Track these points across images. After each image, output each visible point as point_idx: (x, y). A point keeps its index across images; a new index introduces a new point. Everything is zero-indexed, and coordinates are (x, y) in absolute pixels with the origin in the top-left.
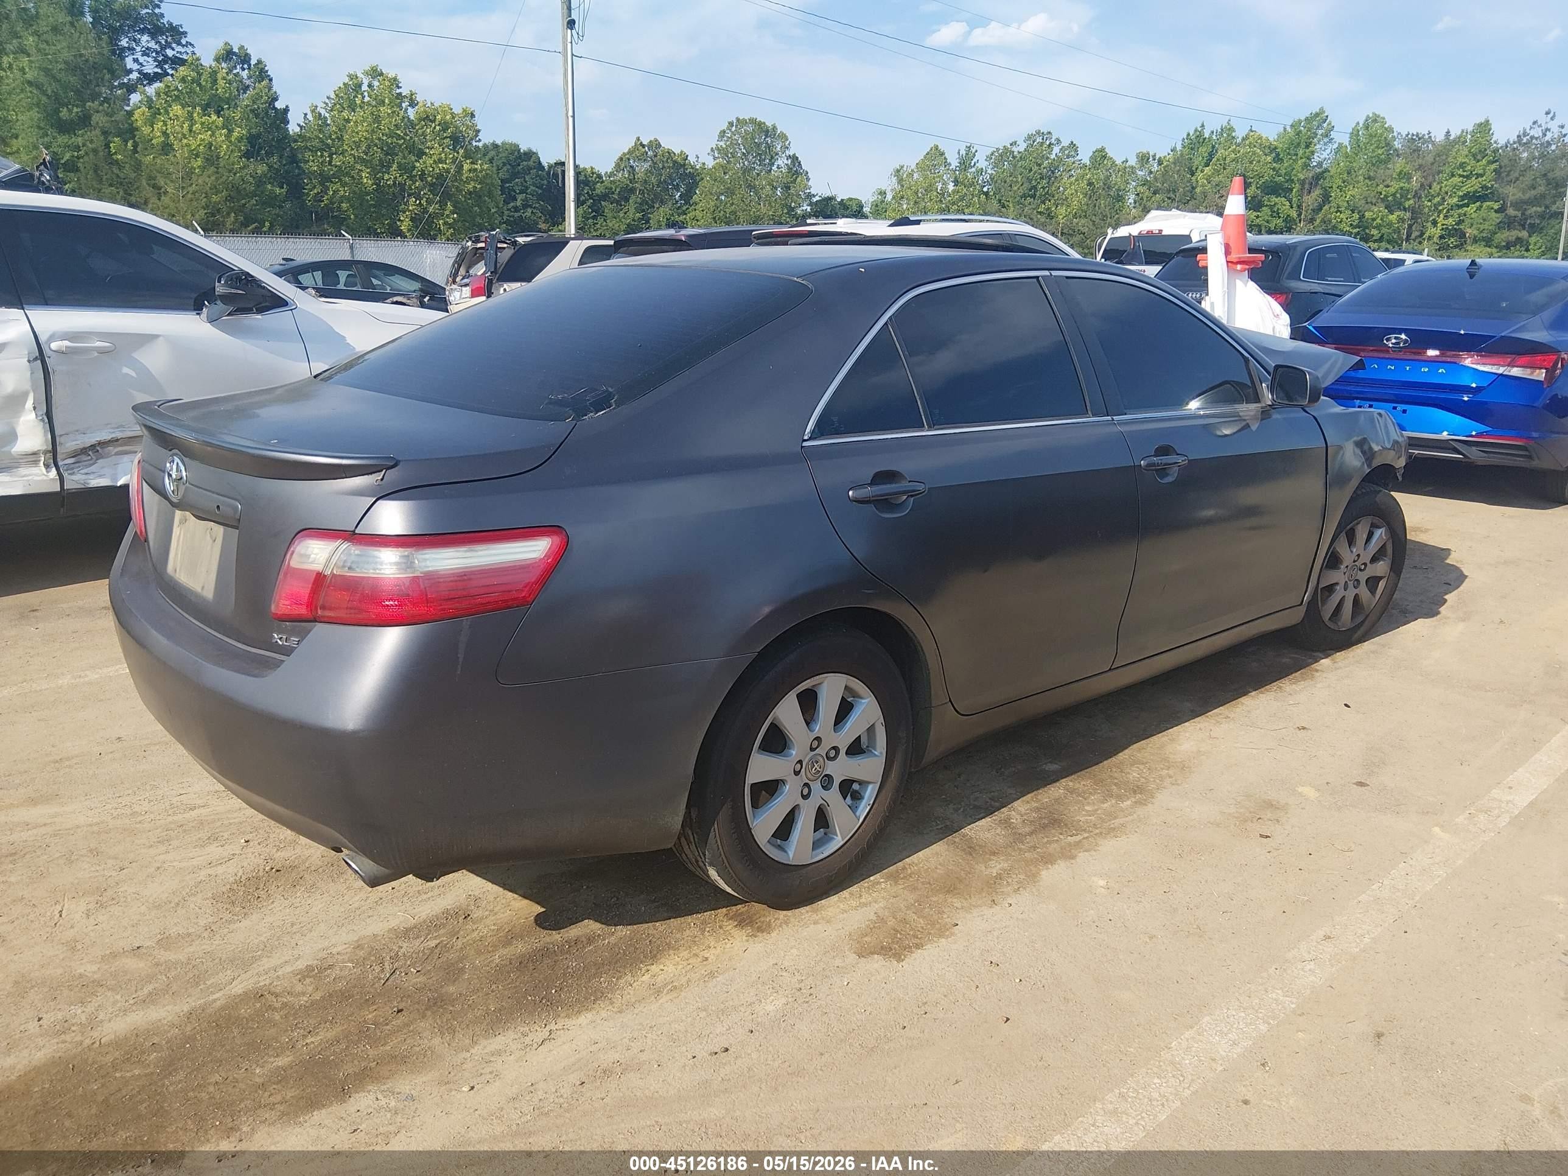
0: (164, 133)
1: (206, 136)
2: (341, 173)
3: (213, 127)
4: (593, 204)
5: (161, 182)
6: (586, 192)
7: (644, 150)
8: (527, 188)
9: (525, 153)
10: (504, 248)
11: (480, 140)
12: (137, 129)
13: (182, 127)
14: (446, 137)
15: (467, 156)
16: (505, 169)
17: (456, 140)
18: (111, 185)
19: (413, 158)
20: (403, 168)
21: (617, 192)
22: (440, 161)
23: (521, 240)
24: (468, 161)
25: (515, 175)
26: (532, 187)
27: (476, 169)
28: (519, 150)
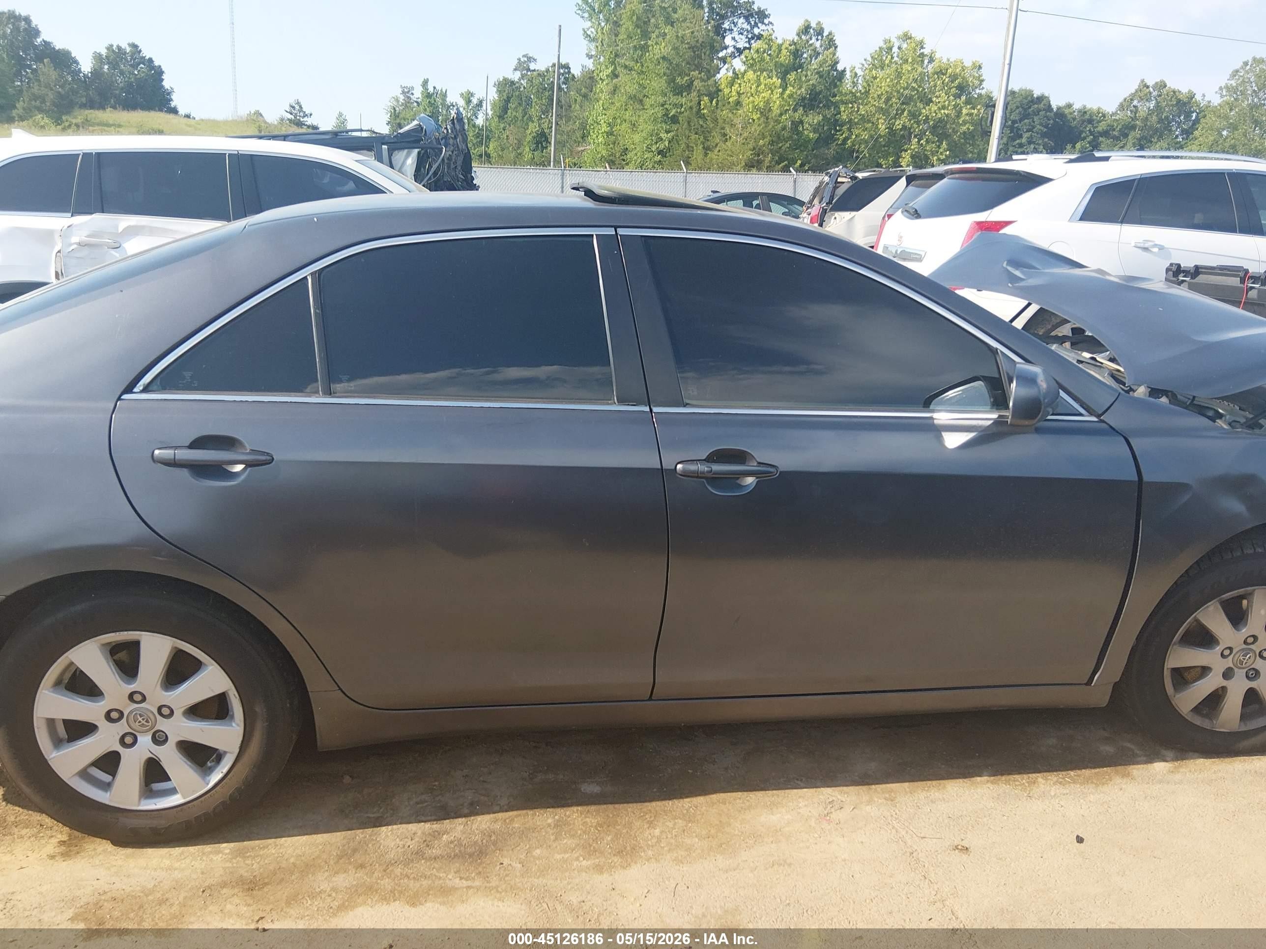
0: (739, 94)
1: (767, 94)
2: (864, 119)
3: (773, 88)
4: (1093, 140)
5: (728, 130)
6: (1088, 129)
7: (1148, 90)
8: (1034, 127)
9: (1038, 98)
10: (843, 183)
11: (983, 88)
12: (720, 91)
13: (751, 88)
14: (954, 87)
15: (967, 102)
16: (1017, 111)
17: (962, 89)
18: (696, 134)
19: (922, 106)
20: (914, 115)
21: (1118, 129)
22: (944, 107)
23: (860, 175)
24: (968, 107)
25: (1025, 116)
26: (1038, 126)
27: (973, 113)
28: (1033, 95)
